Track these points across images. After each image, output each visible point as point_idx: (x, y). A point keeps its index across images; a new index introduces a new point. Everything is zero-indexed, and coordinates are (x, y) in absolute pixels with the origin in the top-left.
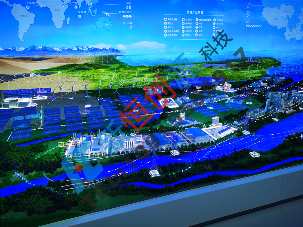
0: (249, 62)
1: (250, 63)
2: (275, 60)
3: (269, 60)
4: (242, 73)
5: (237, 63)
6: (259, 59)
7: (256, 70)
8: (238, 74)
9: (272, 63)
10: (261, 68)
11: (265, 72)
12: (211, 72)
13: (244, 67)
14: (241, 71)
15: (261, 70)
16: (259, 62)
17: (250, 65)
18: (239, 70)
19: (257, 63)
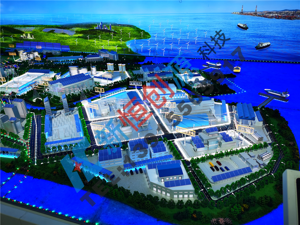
0: (99, 30)
1: (101, 30)
2: (138, 29)
3: (129, 29)
4: (92, 42)
5: (82, 30)
6: (113, 27)
7: (110, 40)
8: (86, 43)
9: (134, 33)
10: (117, 40)
11: (125, 45)
12: (53, 37)
13: (93, 36)
14: (91, 41)
15: (118, 41)
16: (113, 30)
17: (100, 33)
18: (87, 38)
19: (110, 32)
